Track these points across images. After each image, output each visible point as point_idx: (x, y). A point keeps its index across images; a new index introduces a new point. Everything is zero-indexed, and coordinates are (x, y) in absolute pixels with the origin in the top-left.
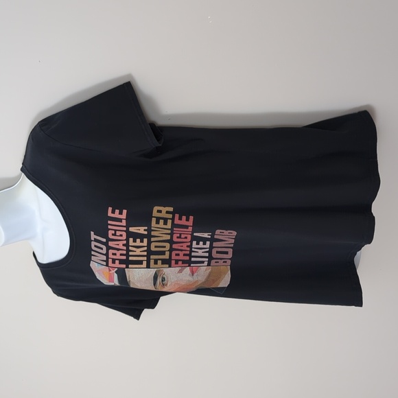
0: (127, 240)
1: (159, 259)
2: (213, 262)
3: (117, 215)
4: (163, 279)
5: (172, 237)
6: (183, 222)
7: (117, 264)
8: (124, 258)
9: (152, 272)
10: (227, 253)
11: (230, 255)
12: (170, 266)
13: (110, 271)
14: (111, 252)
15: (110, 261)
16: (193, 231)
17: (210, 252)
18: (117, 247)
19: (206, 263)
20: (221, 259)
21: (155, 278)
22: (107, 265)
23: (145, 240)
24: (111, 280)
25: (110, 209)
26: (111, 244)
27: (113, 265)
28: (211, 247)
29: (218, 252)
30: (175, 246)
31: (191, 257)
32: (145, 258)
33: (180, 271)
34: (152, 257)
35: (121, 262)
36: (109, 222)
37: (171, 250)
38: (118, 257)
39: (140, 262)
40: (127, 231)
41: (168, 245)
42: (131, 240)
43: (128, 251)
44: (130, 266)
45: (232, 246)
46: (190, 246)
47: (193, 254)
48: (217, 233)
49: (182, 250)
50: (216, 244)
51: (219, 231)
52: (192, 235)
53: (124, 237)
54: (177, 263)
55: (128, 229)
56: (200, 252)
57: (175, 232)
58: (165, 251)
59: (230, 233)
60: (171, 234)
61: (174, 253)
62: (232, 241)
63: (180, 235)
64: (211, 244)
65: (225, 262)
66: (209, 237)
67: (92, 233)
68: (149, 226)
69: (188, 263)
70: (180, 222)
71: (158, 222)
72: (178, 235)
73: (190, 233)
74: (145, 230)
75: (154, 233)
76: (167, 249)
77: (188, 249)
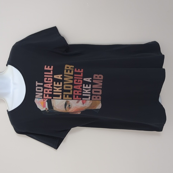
0: (53, 83)
1: (68, 95)
2: (93, 96)
3: (48, 68)
4: (69, 106)
5: (73, 82)
6: (79, 71)
7: (48, 97)
8: (51, 93)
9: (64, 101)
10: (99, 92)
11: (100, 93)
12: (73, 99)
14: (45, 90)
15: (44, 95)
16: (84, 77)
17: (91, 91)
18: (48, 87)
19: (89, 98)
20: (97, 95)
21: (66, 105)
22: (43, 98)
23: (61, 83)
24: (44, 106)
25: (46, 66)
26: (45, 86)
27: (46, 97)
28: (92, 88)
29: (95, 92)
30: (75, 87)
31: (82, 94)
32: (61, 94)
33: (78, 102)
34: (65, 93)
35: (50, 95)
36: (45, 73)
37: (73, 89)
38: (48, 93)
39: (58, 96)
40: (53, 78)
41: (71, 86)
42: (55, 83)
43: (53, 89)
44: (54, 98)
45: (101, 87)
46: (82, 87)
47: (83, 92)
48: (94, 78)
49: (78, 90)
50: (94, 86)
51: (95, 75)
52: (83, 80)
53: (51, 81)
54: (76, 97)
55: (53, 76)
56: (87, 91)
57: (75, 78)
58: (70, 90)
59: (100, 77)
60: (73, 80)
61: (75, 91)
62: (101, 84)
63: (77, 80)
64: (92, 86)
65: (98, 98)
66: (91, 81)
67: (37, 82)
68: (63, 74)
69: (81, 97)
70: (77, 71)
71: (67, 72)
72: (76, 80)
73: (82, 78)
74: (61, 77)
75: (65, 79)
76: (71, 89)
77: (81, 89)
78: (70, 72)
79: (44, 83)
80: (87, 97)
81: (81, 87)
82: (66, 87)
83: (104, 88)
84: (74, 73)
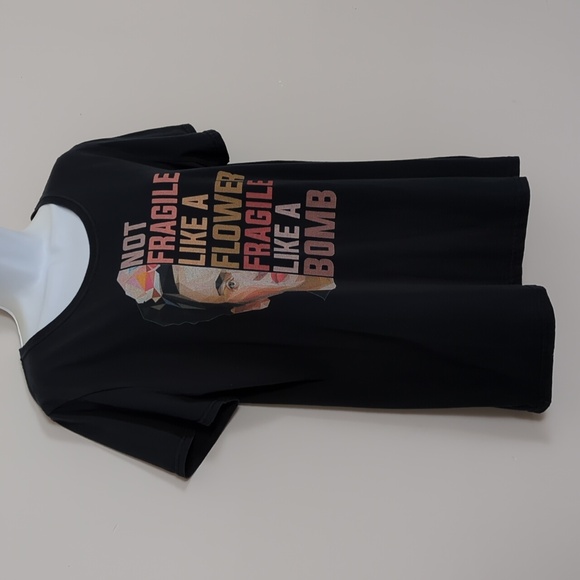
0: (178, 220)
1: (225, 254)
2: (308, 262)
3: (166, 178)
4: (231, 284)
5: (243, 217)
6: (260, 183)
7: (161, 258)
8: (172, 248)
9: (214, 273)
10: (326, 249)
11: (331, 252)
12: (241, 268)
13: (148, 269)
14: (153, 239)
15: (150, 254)
16: (277, 201)
17: (301, 247)
18: (163, 231)
19: (296, 269)
20: (319, 258)
21: (219, 282)
22: (145, 263)
23: (205, 220)
24: (149, 285)
25: (157, 175)
26: (154, 228)
28: (303, 239)
29: (313, 248)
30: (249, 233)
31: (273, 252)
32: (204, 251)
33: (258, 278)
34: (214, 249)
35: (167, 254)
36: (155, 193)
37: (244, 240)
38: (162, 246)
39: (196, 257)
40: (179, 205)
41: (237, 229)
42: (184, 219)
43: (178, 237)
44: (180, 261)
45: (332, 236)
46: (271, 235)
47: (276, 249)
48: (309, 203)
49: (259, 242)
50: (309, 232)
51: (311, 194)
52: (272, 210)
53: (174, 215)
54: (251, 261)
55: (180, 201)
56: (287, 247)
57: (248, 204)
58: (234, 242)
59: (327, 199)
60: (243, 210)
61: (247, 246)
62: (332, 225)
63: (256, 213)
64: (302, 232)
65: (325, 268)
66: (298, 216)
67: (127, 224)
68: (211, 193)
69: (269, 262)
70: (254, 184)
71: (223, 184)
72: (253, 212)
73: (269, 206)
74: (205, 202)
75: (217, 208)
76: (237, 237)
77: (268, 240)
78: (234, 185)
79: (151, 222)
80: (289, 263)
81: (267, 234)
82: (221, 232)
83: (341, 236)
84: (246, 188)
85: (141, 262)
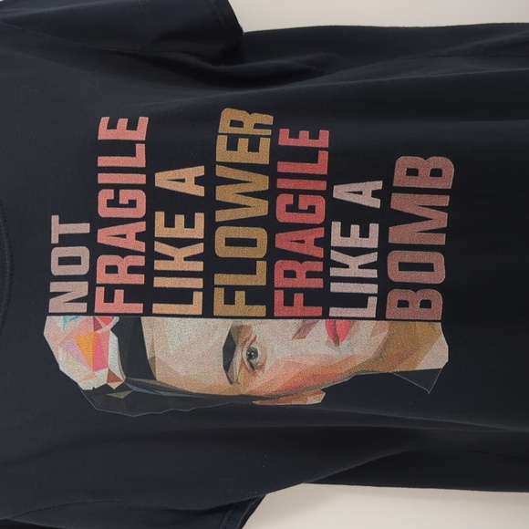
0: (149, 219)
1: (240, 288)
2: (394, 296)
3: (122, 132)
4: (252, 354)
5: (272, 208)
6: (304, 139)
7: (120, 304)
8: (139, 279)
9: (218, 330)
10: (428, 267)
11: (439, 276)
12: (270, 315)
13: (97, 327)
14: (104, 261)
15: (100, 292)
16: (335, 177)
17: (380, 265)
18: (120, 243)
19: (371, 310)
20: (416, 287)
21: (229, 349)
22: (90, 312)
23: (200, 218)
24: (99, 362)
25: (105, 121)
26: (104, 236)
27: (110, 308)
28: (385, 248)
29: (404, 267)
30: (283, 240)
31: (329, 280)
32: (199, 283)
33: (301, 334)
34: (220, 279)
35: (132, 293)
36: (103, 161)
37: (274, 255)
38: (123, 277)
39: (183, 296)
40: (149, 188)
41: (260, 234)
42: (160, 217)
43: (151, 255)
44: (157, 308)
45: (441, 240)
46: (324, 243)
47: (334, 272)
48: (400, 178)
49: (301, 258)
50: (398, 234)
51: (404, 163)
52: (327, 194)
53: (140, 210)
54: (289, 301)
55: (151, 179)
56: (354, 266)
57: (282, 184)
58: (255, 260)
59: (436, 173)
60: (270, 195)
61: (281, 266)
62: (441, 219)
63: (296, 200)
64: (383, 235)
65: (426, 304)
66: (376, 203)
67: (55, 219)
68: (210, 163)
69: (322, 301)
70: (293, 142)
71: (232, 145)
72: (289, 199)
73: (322, 186)
74: (198, 181)
75: (223, 193)
76: (260, 251)
77: (319, 252)
78: (254, 147)
79: (99, 223)
80: (360, 301)
81: (318, 242)
82: (230, 242)
83: (457, 243)
84: (278, 153)
85: (83, 307)
